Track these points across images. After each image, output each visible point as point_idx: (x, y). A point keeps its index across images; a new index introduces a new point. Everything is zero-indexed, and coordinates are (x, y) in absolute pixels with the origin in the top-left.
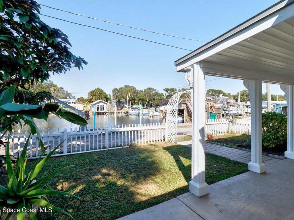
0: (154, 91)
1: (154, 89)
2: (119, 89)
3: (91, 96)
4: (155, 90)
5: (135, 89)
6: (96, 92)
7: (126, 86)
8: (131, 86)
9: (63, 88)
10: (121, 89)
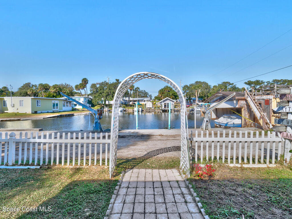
0: (230, 86)
1: (231, 83)
2: (189, 86)
3: (161, 94)
4: (233, 84)
5: (207, 84)
6: (165, 90)
7: (197, 82)
8: (202, 81)
9: (139, 88)
10: (191, 85)
